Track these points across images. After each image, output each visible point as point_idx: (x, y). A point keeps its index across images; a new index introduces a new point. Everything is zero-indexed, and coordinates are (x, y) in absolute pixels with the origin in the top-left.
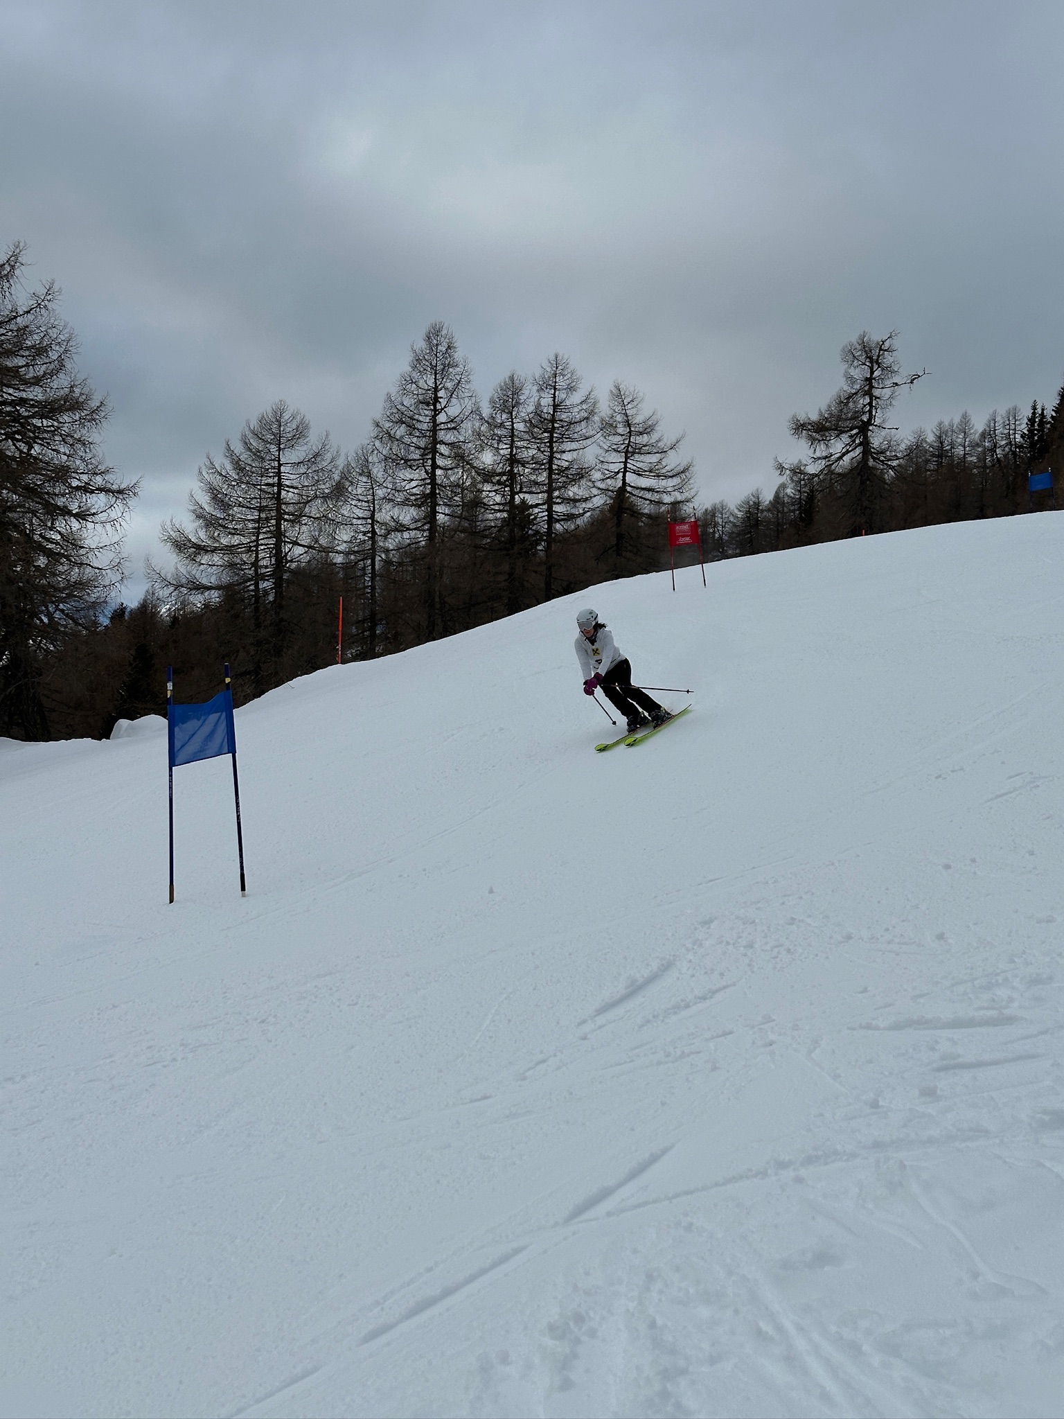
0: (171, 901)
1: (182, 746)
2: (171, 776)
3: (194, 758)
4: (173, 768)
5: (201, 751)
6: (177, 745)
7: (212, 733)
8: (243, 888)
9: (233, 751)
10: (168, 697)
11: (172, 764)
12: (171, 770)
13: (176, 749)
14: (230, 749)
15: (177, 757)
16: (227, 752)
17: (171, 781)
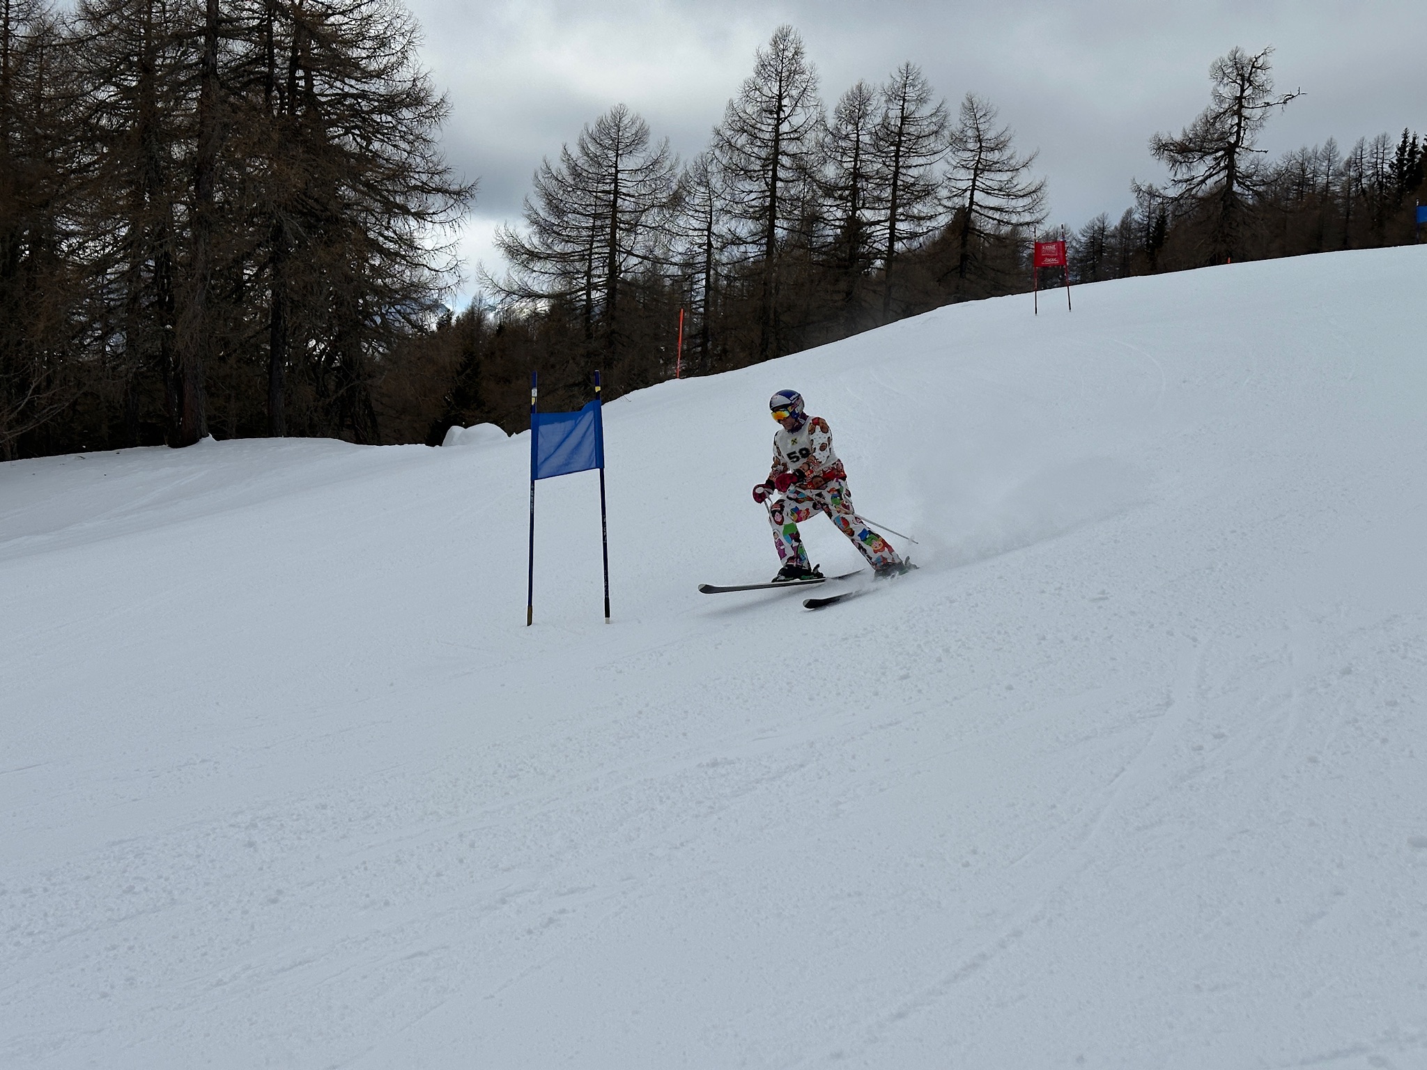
0: (529, 623)
1: (546, 460)
2: (533, 489)
3: (558, 471)
4: (535, 481)
5: (567, 464)
6: (541, 457)
7: (579, 444)
8: (607, 614)
9: (601, 465)
10: (533, 404)
11: (534, 476)
12: (533, 483)
13: (540, 460)
14: (598, 463)
15: (540, 469)
16: (594, 465)
17: (532, 496)
